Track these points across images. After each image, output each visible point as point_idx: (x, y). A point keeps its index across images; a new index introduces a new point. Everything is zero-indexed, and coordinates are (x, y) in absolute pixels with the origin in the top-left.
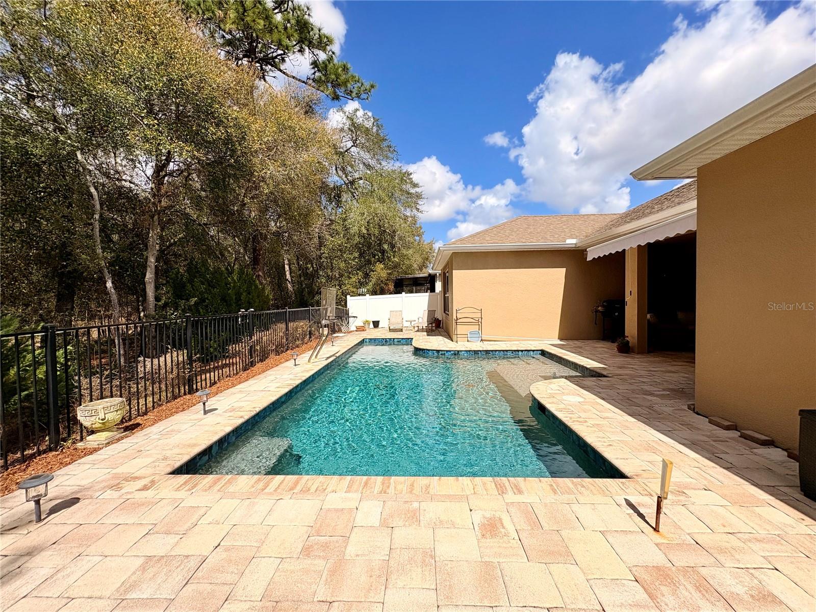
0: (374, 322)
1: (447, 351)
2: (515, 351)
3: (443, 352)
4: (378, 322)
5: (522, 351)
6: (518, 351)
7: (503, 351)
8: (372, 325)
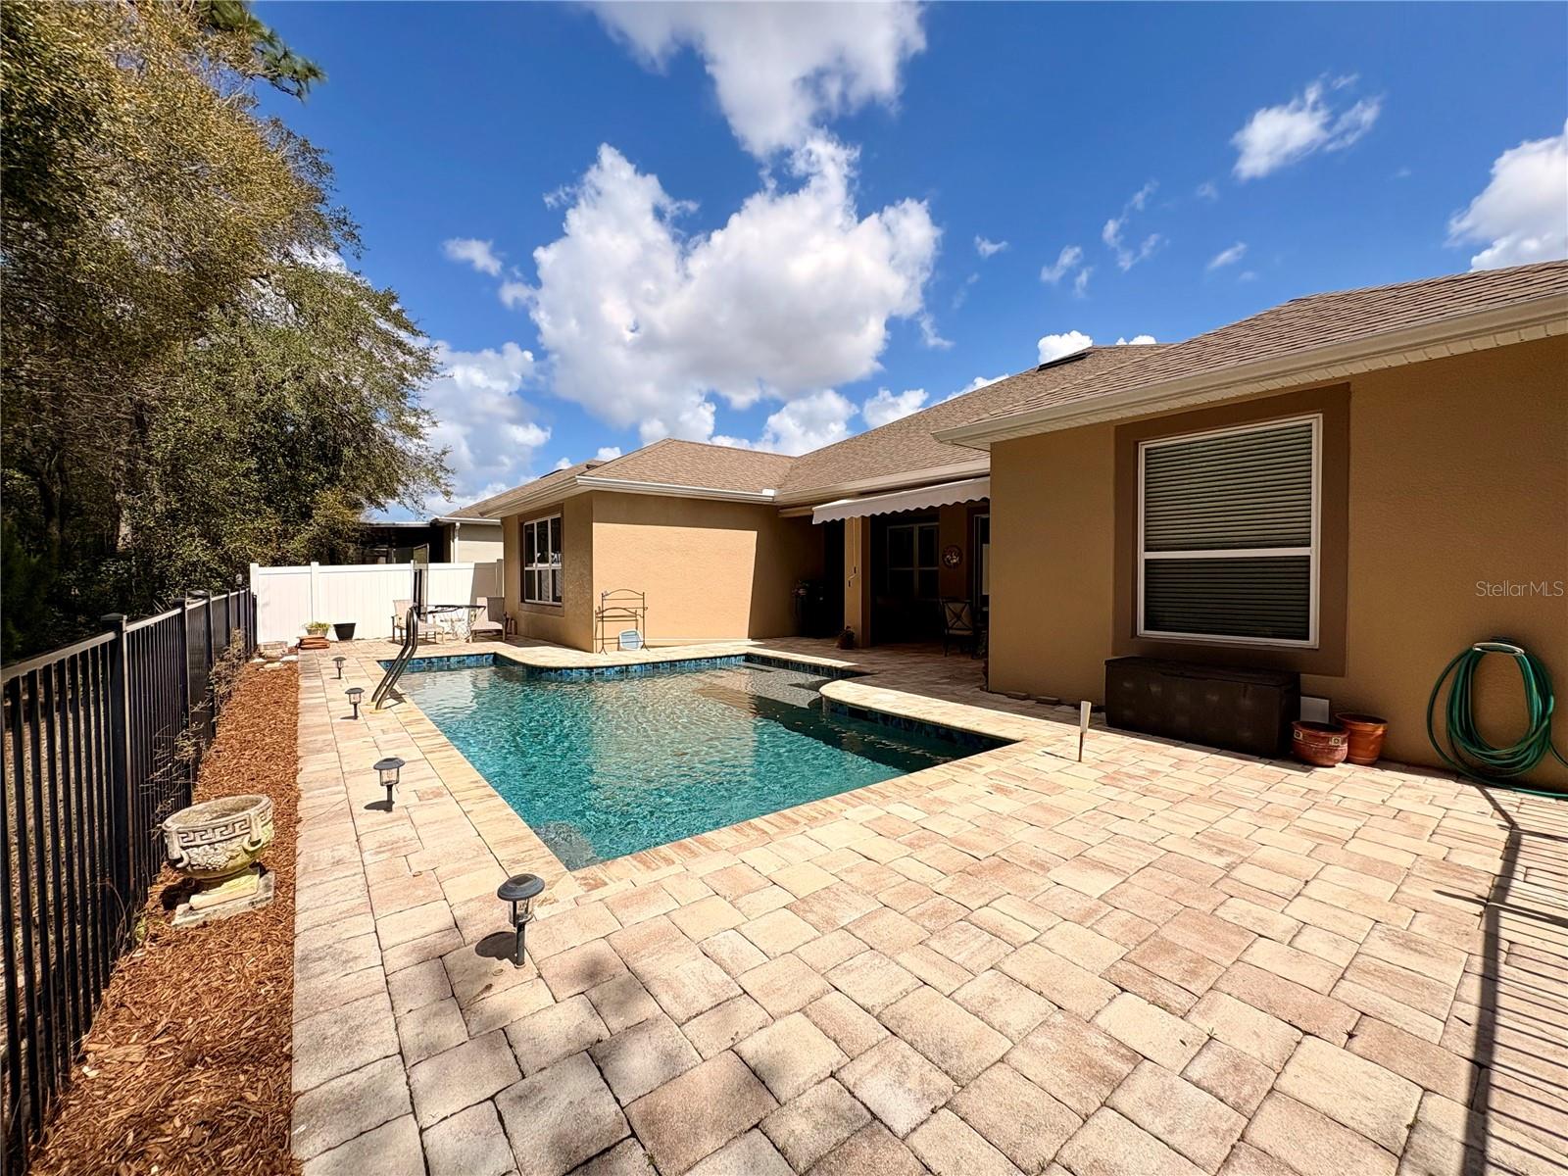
0: (339, 628)
1: (607, 667)
2: (711, 658)
3: (600, 670)
4: (352, 626)
5: (721, 657)
6: (716, 658)
7: (695, 659)
8: (332, 635)
